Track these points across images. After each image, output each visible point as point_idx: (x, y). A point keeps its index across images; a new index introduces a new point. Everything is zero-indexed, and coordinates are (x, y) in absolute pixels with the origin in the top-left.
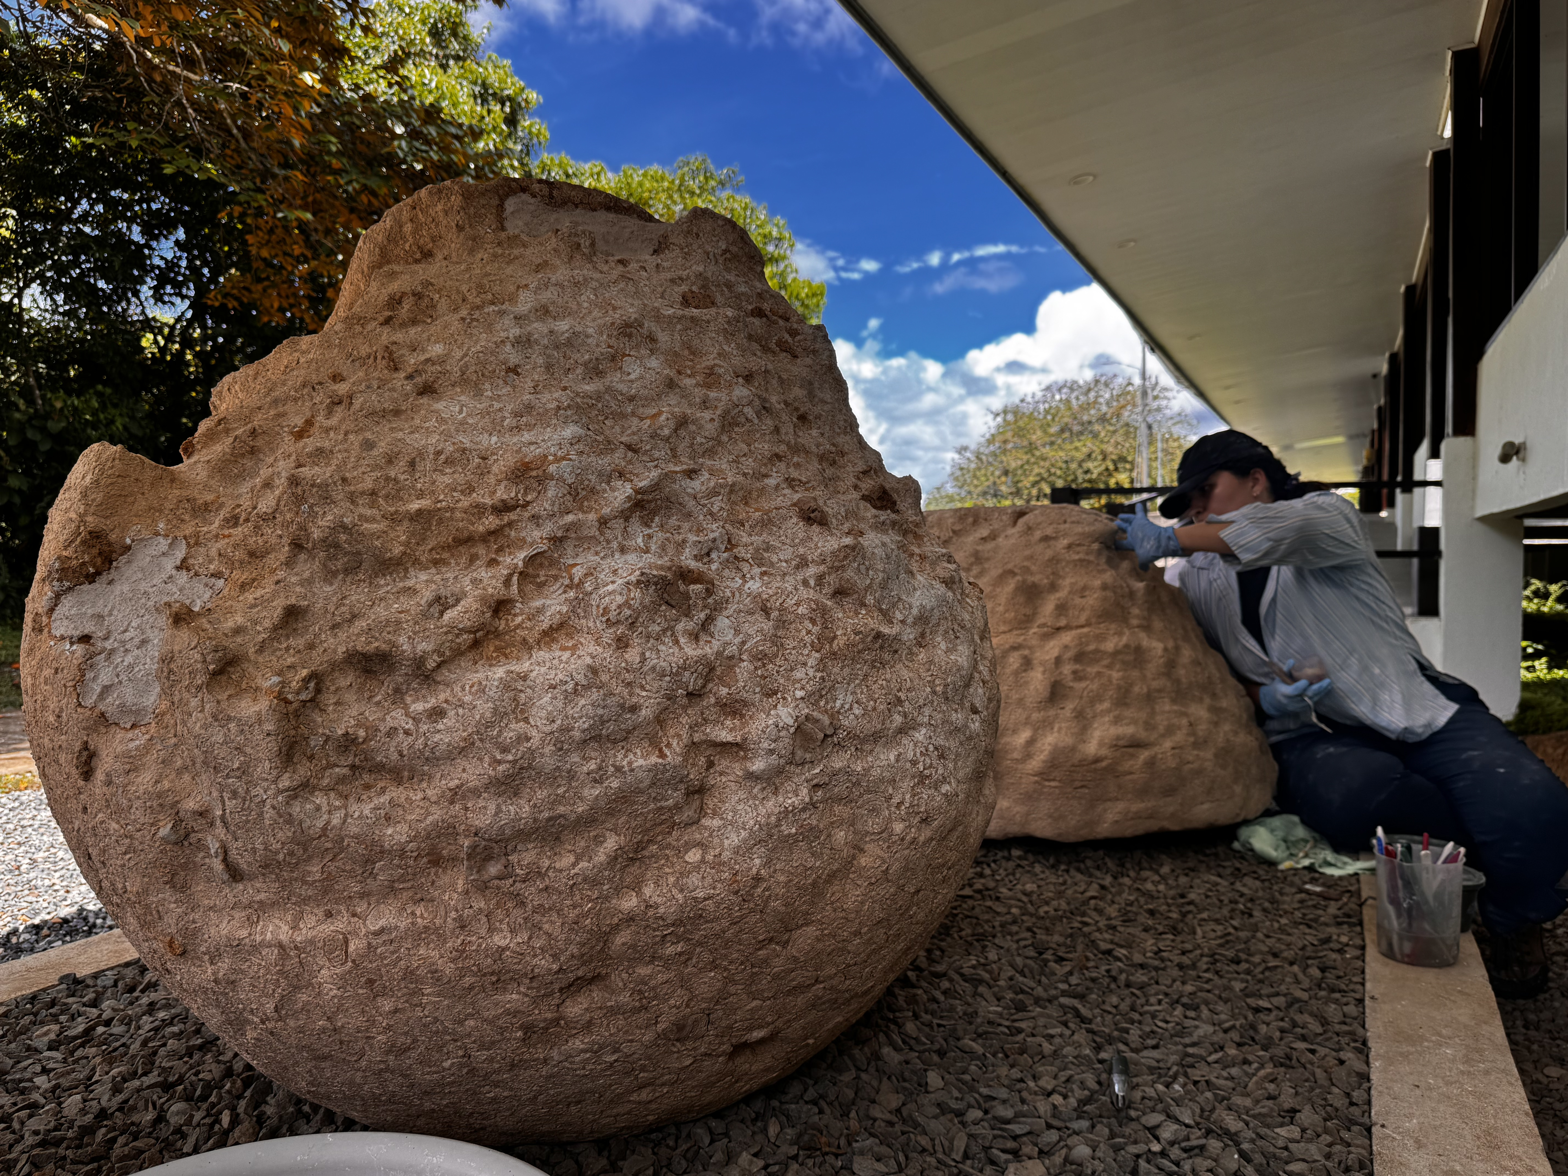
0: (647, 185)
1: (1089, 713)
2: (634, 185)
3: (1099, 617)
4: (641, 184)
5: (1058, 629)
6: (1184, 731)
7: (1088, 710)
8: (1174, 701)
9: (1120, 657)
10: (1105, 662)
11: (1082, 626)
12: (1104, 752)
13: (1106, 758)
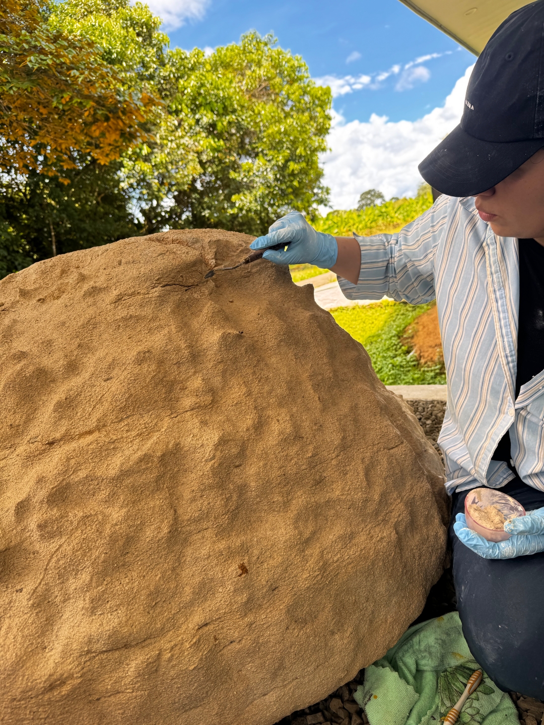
0: (228, 54)
1: (57, 595)
2: (222, 57)
3: (123, 409)
4: (225, 55)
5: (51, 444)
6: (230, 587)
7: (56, 591)
8: (222, 532)
9: (128, 481)
10: (103, 495)
11: (90, 432)
12: (69, 666)
13: (71, 676)
